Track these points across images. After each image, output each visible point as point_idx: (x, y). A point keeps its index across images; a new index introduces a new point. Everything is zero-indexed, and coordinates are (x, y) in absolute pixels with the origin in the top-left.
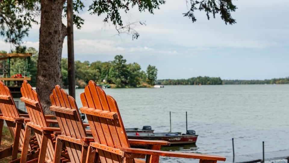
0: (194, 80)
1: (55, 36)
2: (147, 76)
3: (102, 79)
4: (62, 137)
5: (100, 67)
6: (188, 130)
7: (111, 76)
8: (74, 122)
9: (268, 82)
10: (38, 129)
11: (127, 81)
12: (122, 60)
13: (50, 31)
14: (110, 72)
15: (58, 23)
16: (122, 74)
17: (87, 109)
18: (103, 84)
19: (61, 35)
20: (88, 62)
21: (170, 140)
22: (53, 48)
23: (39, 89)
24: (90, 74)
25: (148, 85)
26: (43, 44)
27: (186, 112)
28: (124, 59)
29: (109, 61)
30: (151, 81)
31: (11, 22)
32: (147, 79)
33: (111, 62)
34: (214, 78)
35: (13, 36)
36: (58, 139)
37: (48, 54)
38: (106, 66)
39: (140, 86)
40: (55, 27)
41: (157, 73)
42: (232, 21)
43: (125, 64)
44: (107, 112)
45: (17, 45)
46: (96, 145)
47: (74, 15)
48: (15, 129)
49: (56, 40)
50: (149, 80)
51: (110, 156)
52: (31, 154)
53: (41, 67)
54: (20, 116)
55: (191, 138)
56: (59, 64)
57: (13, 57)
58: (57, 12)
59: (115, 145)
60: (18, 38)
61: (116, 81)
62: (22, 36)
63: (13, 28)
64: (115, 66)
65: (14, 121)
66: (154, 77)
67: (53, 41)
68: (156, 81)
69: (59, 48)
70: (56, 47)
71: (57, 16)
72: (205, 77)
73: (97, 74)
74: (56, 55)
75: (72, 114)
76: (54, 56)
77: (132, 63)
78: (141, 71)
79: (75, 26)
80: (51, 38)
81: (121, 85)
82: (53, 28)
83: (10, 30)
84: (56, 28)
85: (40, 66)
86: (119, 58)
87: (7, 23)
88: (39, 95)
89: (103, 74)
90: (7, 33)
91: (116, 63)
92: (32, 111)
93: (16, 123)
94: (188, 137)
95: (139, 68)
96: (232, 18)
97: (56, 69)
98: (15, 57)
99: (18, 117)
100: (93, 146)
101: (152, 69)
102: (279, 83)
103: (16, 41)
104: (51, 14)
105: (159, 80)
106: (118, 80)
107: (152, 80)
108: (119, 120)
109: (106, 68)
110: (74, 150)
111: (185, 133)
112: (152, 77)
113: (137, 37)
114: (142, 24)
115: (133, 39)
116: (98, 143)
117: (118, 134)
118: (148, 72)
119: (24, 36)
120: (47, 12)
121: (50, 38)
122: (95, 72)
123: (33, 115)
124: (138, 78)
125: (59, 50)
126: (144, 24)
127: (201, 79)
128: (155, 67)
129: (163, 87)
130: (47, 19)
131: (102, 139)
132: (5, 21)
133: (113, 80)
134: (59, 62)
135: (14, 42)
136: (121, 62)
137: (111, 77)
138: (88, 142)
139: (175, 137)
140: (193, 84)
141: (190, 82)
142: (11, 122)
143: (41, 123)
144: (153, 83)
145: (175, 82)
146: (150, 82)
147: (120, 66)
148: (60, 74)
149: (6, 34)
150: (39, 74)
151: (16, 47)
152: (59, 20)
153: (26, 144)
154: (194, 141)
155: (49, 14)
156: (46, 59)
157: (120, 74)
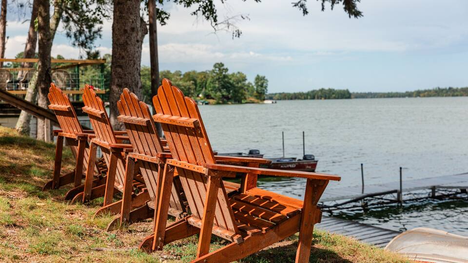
0: (315, 94)
1: (131, 34)
2: (254, 89)
3: (198, 93)
4: (135, 155)
5: (195, 78)
6: (305, 154)
7: (210, 89)
8: (147, 135)
9: (409, 95)
10: (105, 147)
11: (230, 96)
12: (224, 69)
13: (126, 28)
14: (207, 84)
15: (135, 18)
16: (223, 87)
17: (161, 116)
18: (199, 100)
19: (140, 34)
20: (180, 71)
21: (282, 167)
22: (130, 50)
23: (114, 102)
24: (183, 87)
25: (256, 101)
26: (117, 44)
27: (303, 132)
28: (225, 67)
29: (207, 71)
30: (261, 95)
31: (79, 20)
32: (255, 92)
33: (209, 71)
34: (341, 91)
35: (82, 38)
36: (129, 157)
37: (123, 58)
38: (203, 76)
39: (245, 101)
40: (131, 23)
41: (267, 85)
42: (357, 14)
43: (226, 73)
44: (186, 118)
45: (88, 50)
46: (174, 162)
47: (157, 9)
48: (77, 149)
49: (134, 40)
50: (257, 94)
51: (192, 176)
52: (99, 179)
53: (115, 74)
54: (83, 132)
55: (309, 165)
56: (138, 70)
57: (82, 65)
58: (134, 3)
59: (198, 161)
60: (88, 40)
61: (215, 96)
62: (93, 38)
63: (82, 29)
64: (215, 76)
65: (76, 137)
66: (263, 90)
67: (130, 40)
68: (266, 95)
69: (137, 50)
70: (134, 49)
71: (134, 9)
72: (330, 89)
73: (191, 87)
74: (135, 59)
75: (145, 124)
76: (131, 60)
77: (236, 72)
78: (247, 82)
79: (158, 22)
80: (127, 38)
81: (222, 100)
82: (129, 25)
83: (78, 31)
84: (133, 24)
85: (113, 73)
86: (220, 66)
87: (73, 20)
88: (114, 110)
89: (200, 87)
90: (75, 35)
91: (215, 73)
92: (97, 125)
93: (78, 140)
94: (305, 163)
95: (244, 79)
96: (358, 10)
97: (134, 76)
98: (85, 64)
99: (81, 133)
100: (170, 164)
101: (261, 80)
102: (424, 96)
103: (87, 44)
104: (126, 6)
105: (270, 94)
106: (219, 94)
107: (261, 93)
108: (202, 129)
109: (203, 80)
110: (149, 171)
111: (302, 158)
112: (261, 90)
113: (239, 34)
114: (244, 19)
115: (233, 38)
116: (176, 160)
117: (200, 146)
118: (257, 83)
119: (96, 37)
120: (122, 4)
121: (125, 37)
122: (189, 84)
123: (99, 129)
124: (244, 92)
125: (137, 52)
126: (246, 19)
127: (324, 91)
128: (264, 77)
129: (276, 102)
130: (121, 12)
131: (182, 155)
132: (71, 19)
133: (212, 94)
134: (138, 68)
135: (84, 46)
136: (221, 71)
137: (209, 91)
138: (164, 158)
139: (288, 163)
140: (313, 98)
141: (310, 96)
142: (73, 139)
143: (109, 140)
144: (263, 98)
145: (290, 97)
146: (259, 96)
147: (221, 77)
148: (139, 82)
149: (73, 36)
150: (112, 83)
151: (87, 52)
152: (137, 14)
153: (91, 167)
154: (313, 169)
155: (123, 6)
156: (122, 64)
157: (221, 87)
